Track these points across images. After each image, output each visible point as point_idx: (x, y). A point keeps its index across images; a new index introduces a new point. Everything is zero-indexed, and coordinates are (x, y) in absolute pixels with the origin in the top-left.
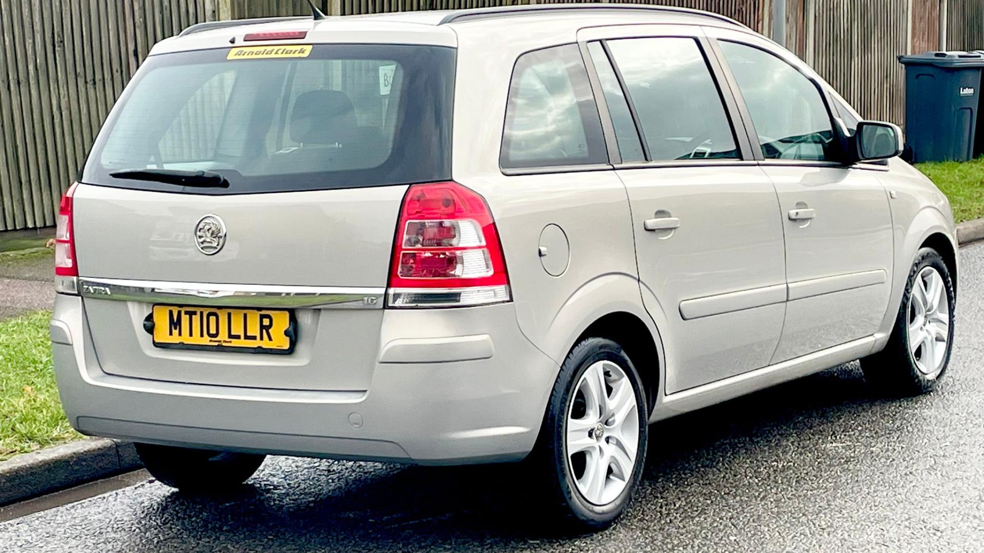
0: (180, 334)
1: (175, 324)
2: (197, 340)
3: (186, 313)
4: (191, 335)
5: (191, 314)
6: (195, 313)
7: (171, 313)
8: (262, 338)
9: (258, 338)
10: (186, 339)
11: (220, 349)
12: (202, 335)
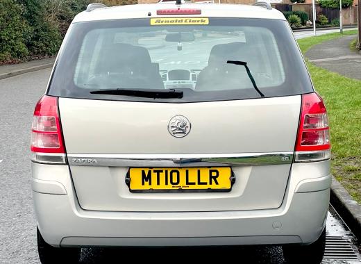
0: (150, 184)
1: (146, 178)
2: (163, 186)
3: (155, 171)
4: (158, 184)
5: (158, 172)
6: (162, 171)
7: (143, 172)
8: (211, 183)
9: (208, 183)
10: (154, 186)
11: (181, 191)
12: (167, 184)
